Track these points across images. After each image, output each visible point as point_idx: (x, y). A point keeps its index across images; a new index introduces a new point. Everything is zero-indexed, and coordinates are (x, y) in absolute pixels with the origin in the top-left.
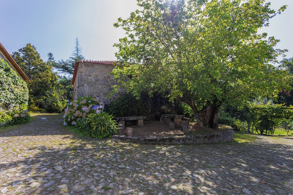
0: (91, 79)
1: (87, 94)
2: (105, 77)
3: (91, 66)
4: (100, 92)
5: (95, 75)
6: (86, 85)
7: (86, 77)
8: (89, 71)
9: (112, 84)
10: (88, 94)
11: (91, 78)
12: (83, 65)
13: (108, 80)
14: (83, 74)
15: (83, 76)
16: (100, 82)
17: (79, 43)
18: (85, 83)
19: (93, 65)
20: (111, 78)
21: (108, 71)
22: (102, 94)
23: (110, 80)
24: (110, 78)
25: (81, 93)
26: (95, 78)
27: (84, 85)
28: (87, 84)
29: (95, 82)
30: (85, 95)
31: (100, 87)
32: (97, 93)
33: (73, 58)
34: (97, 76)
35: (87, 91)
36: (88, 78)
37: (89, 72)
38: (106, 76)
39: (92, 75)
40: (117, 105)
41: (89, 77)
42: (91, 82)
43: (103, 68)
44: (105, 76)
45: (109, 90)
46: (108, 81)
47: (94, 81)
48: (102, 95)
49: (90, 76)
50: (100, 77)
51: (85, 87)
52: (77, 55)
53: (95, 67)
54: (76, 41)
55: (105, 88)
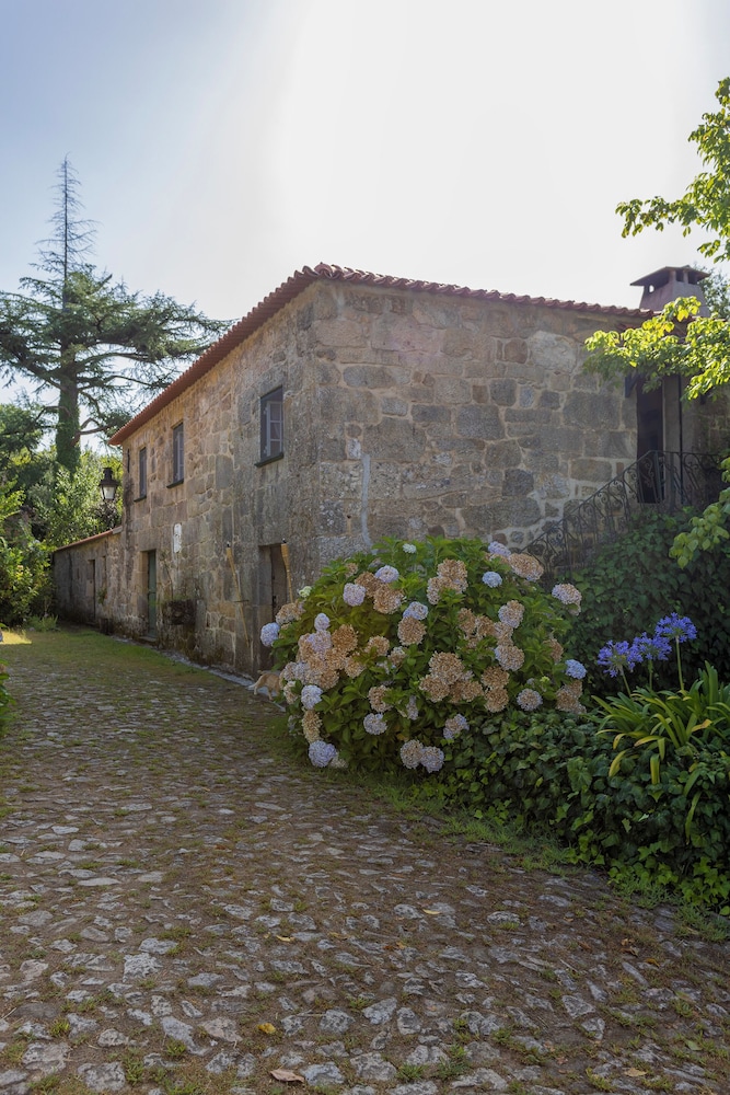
0: (390, 402)
1: (364, 518)
2: (479, 394)
3: (388, 304)
4: (449, 502)
5: (417, 376)
6: (358, 447)
7: (361, 389)
8: (378, 344)
9: (524, 445)
10: (372, 516)
11: (390, 393)
12: (341, 301)
13: (502, 411)
14: (342, 368)
15: (343, 384)
16: (451, 429)
17: (76, 191)
18: (353, 431)
19: (402, 302)
20: (518, 396)
21: (500, 345)
22: (464, 515)
23: (511, 416)
24: (510, 399)
25: (329, 506)
26: (414, 394)
27: (348, 447)
28: (363, 443)
29: (418, 426)
30: (349, 522)
31: (447, 461)
32: (428, 504)
33: (40, 284)
34: (428, 380)
35: (364, 495)
36: (370, 395)
37: (376, 351)
38: (489, 381)
39: (395, 371)
40: (610, 603)
41: (375, 392)
42: (390, 425)
43: (469, 325)
44: (480, 382)
45: (507, 484)
46: (498, 424)
47: (409, 417)
48: (462, 522)
49: (384, 379)
50: (449, 393)
51: (350, 465)
52: (65, 264)
53: (418, 314)
54: (62, 181)
55: (478, 469)
